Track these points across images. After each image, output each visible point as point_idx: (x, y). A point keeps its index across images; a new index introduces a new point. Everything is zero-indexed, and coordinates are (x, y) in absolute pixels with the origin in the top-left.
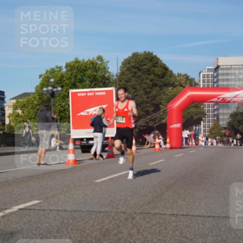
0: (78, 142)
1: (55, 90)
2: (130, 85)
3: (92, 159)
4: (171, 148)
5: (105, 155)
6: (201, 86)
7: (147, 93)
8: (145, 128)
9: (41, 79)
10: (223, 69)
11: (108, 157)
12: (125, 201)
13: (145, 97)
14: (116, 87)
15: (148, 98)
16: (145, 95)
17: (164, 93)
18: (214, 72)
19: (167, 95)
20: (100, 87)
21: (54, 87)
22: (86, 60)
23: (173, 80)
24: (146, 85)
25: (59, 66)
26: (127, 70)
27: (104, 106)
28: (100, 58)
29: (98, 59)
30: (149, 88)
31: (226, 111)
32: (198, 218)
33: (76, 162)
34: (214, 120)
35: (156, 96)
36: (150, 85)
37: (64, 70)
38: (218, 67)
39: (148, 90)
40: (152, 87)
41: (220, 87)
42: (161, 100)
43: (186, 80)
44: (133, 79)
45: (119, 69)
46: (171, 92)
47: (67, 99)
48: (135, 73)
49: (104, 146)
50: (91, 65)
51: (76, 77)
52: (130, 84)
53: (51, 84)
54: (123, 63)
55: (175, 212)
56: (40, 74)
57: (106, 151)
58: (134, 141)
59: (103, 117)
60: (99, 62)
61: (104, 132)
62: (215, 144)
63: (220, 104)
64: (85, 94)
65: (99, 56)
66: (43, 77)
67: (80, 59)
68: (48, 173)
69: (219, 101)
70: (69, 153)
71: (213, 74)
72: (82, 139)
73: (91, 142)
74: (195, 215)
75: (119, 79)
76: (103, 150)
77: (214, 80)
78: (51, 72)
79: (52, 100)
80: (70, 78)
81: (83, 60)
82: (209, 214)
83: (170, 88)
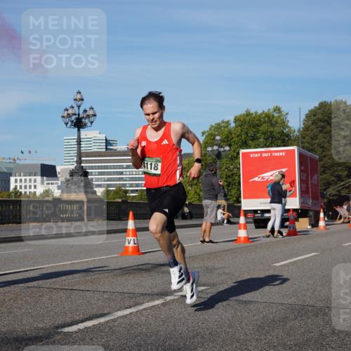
0: (250, 215)
1: (222, 149)
3: (268, 236)
5: (285, 231)
8: (335, 198)
9: (204, 136)
11: (289, 234)
12: (314, 292)
14: (298, 146)
20: (278, 146)
21: (220, 146)
22: (260, 112)
25: (225, 120)
26: (313, 124)
27: (284, 170)
28: (278, 109)
29: (275, 110)
33: (248, 239)
37: (233, 125)
44: (321, 135)
45: (302, 123)
47: (236, 161)
48: (323, 127)
49: (283, 220)
50: (267, 119)
51: (247, 133)
52: (317, 141)
53: (216, 142)
54: (307, 116)
56: (203, 131)
57: (287, 227)
58: (322, 215)
59: (283, 184)
60: (276, 115)
61: (283, 202)
64: (259, 155)
65: (277, 107)
66: (207, 134)
67: (252, 111)
68: (215, 252)
70: (240, 229)
72: (255, 211)
73: (267, 215)
75: (302, 135)
76: (282, 226)
78: (216, 128)
79: (218, 162)
80: (240, 135)
81: (256, 113)
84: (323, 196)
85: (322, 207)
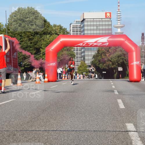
2: (17, 34)
4: (49, 81)
6: (72, 34)
7: (30, 39)
8: (29, 67)
10: (88, 21)
12: (9, 122)
13: (29, 42)
14: (4, 34)
15: (31, 43)
16: (29, 41)
17: (44, 39)
18: (81, 24)
19: (46, 41)
23: (50, 29)
24: (30, 33)
30: (32, 35)
31: (90, 53)
32: (64, 132)
34: (81, 60)
35: (37, 42)
36: (33, 33)
38: (84, 20)
39: (31, 37)
40: (34, 35)
41: (85, 35)
42: (42, 45)
43: (60, 29)
45: (7, 21)
46: (48, 39)
55: (48, 129)
62: (82, 78)
63: (85, 47)
69: (83, 45)
71: (81, 25)
74: (62, 130)
75: (7, 28)
77: (81, 29)
82: (73, 129)
83: (48, 36)
84: (20, 65)
85: (19, 72)
